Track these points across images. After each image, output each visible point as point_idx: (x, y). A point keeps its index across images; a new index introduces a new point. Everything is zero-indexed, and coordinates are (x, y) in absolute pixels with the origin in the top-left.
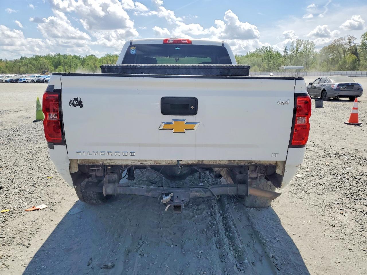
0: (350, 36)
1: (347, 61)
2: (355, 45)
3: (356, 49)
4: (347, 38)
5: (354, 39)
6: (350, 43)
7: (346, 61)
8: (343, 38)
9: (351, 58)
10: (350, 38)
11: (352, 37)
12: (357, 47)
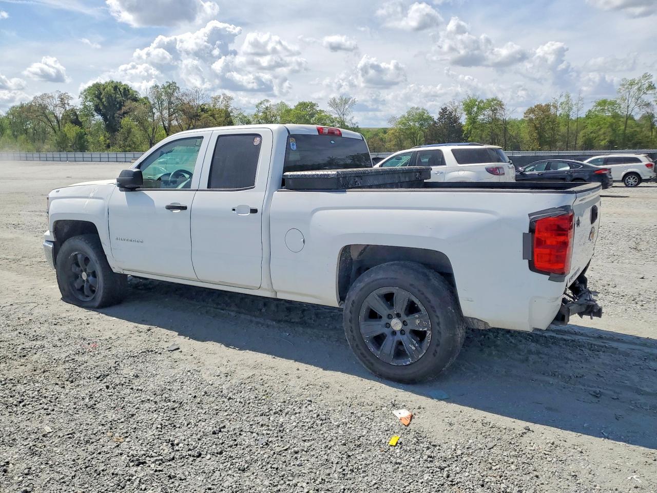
0: (60, 92)
1: (68, 135)
2: (73, 108)
3: (75, 114)
4: (56, 96)
5: (69, 98)
6: (63, 105)
7: (66, 135)
8: (50, 95)
9: (73, 130)
10: (61, 95)
11: (65, 94)
12: (78, 113)
